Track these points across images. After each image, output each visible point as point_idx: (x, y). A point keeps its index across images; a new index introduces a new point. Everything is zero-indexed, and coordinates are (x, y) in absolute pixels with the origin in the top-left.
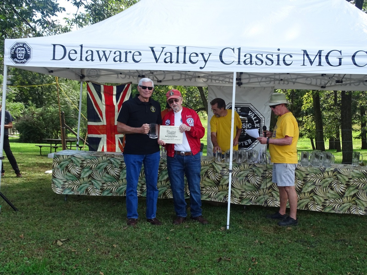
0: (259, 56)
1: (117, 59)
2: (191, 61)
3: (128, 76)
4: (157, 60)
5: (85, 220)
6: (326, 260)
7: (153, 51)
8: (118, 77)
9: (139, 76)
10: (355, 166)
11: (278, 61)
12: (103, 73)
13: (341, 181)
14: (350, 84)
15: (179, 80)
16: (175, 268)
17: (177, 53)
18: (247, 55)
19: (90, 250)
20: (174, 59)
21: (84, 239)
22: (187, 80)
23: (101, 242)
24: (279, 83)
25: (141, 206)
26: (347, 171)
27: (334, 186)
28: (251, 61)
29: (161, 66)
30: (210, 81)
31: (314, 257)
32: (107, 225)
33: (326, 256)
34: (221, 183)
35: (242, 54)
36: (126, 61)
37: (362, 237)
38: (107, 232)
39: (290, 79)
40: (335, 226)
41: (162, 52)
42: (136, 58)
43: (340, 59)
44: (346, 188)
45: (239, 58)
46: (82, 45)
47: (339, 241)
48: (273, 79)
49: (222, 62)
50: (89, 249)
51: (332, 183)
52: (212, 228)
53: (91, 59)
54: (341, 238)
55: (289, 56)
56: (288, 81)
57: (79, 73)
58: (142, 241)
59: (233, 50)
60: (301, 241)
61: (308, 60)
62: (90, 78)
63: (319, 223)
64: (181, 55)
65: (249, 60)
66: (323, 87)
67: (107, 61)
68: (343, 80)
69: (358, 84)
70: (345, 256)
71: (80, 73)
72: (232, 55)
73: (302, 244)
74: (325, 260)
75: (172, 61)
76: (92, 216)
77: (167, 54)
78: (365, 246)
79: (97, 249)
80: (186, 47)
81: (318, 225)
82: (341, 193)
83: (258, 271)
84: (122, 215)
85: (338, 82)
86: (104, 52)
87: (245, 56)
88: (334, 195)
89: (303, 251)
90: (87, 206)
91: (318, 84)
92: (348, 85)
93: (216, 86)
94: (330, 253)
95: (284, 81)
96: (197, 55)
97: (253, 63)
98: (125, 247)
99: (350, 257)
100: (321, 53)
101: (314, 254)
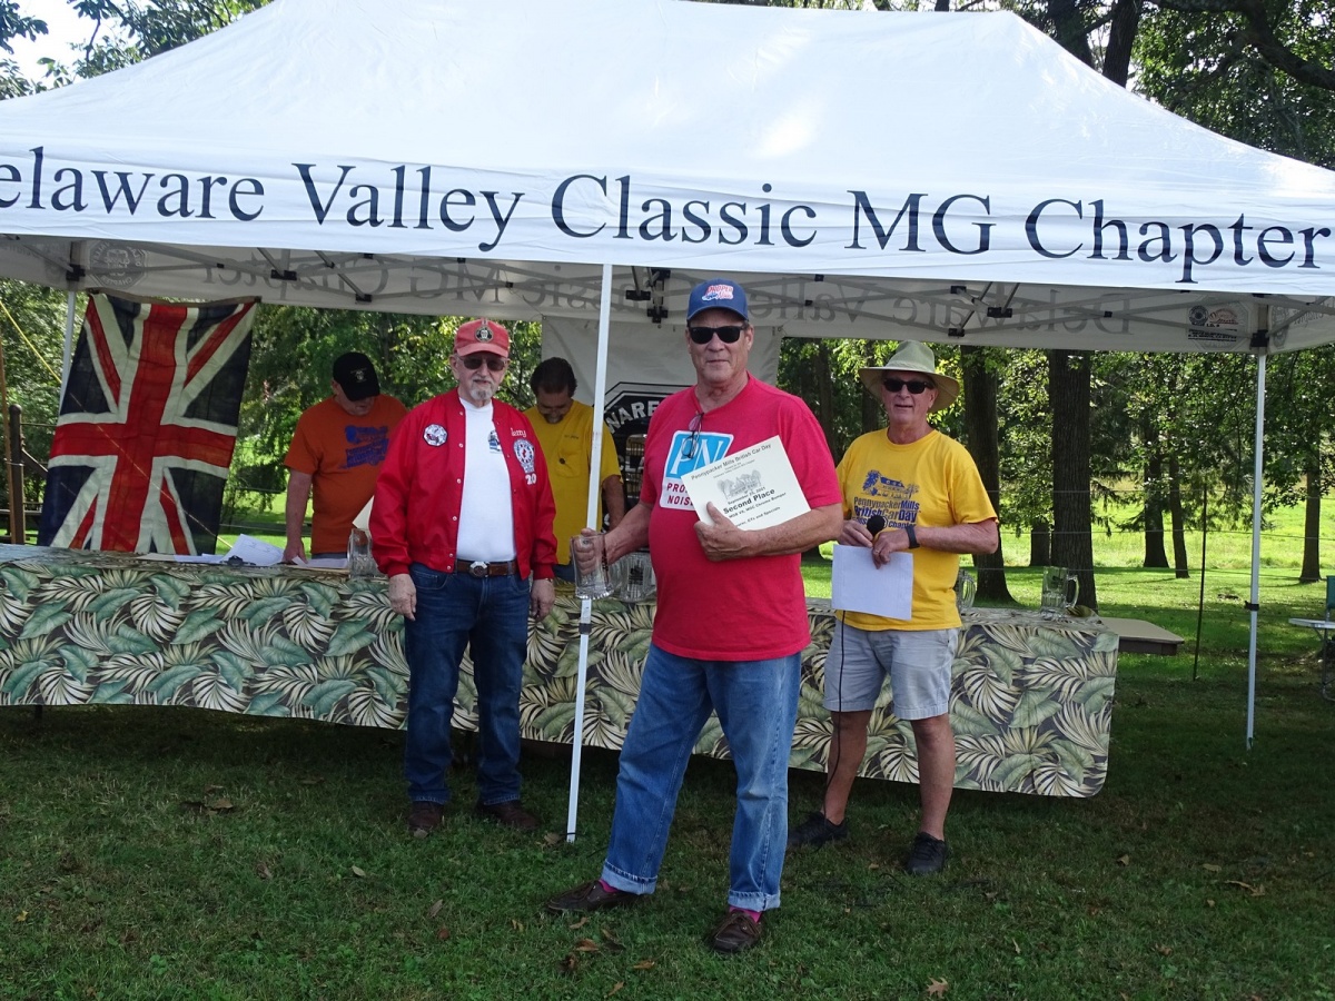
0: (696, 210)
1: (173, 204)
2: (446, 220)
3: (246, 277)
4: (321, 213)
5: (38, 804)
6: (904, 953)
7: (307, 180)
8: (209, 280)
9: (275, 275)
10: (1049, 615)
11: (763, 227)
12: (151, 260)
13: (998, 670)
14: (1051, 324)
15: (437, 294)
16: (342, 984)
17: (395, 190)
18: (652, 205)
19: (28, 916)
20: (386, 211)
21: (12, 876)
22: (466, 295)
23: (76, 888)
24: (800, 316)
25: (266, 755)
26: (1016, 633)
27: (973, 688)
28: (666, 228)
29: (338, 238)
30: (549, 301)
31: (861, 944)
32: (116, 825)
33: (908, 939)
34: (559, 672)
35: (635, 201)
36: (206, 213)
37: (1050, 875)
38: (110, 849)
39: (839, 301)
40: (966, 832)
41: (341, 183)
42: (241, 202)
43: (985, 228)
44: (1017, 697)
45: (624, 216)
46: (41, 148)
47: (967, 885)
48: (780, 301)
49: (562, 226)
50: (25, 913)
51: (966, 676)
52: (514, 837)
53: (72, 201)
54: (975, 874)
55: (804, 212)
56: (832, 310)
57: (61, 259)
58: (238, 882)
59: (603, 183)
60: (826, 886)
61: (872, 229)
62: (104, 278)
63: (909, 821)
64: (412, 198)
65: (659, 222)
66: (954, 333)
67: (132, 211)
68: (1013, 306)
69: (1078, 323)
70: (973, 940)
71: (68, 259)
72: (599, 204)
73: (831, 896)
74: (898, 954)
75: (379, 219)
76: (65, 792)
77: (359, 190)
78: (1053, 903)
79: (55, 911)
80: (429, 168)
81: (904, 829)
82: (997, 712)
83: (649, 993)
84: (187, 787)
85: (994, 312)
86: (123, 177)
87: (646, 207)
88: (974, 721)
89: (827, 921)
90: (60, 755)
91: (937, 323)
92: (1043, 328)
93: (572, 320)
94: (922, 931)
95: (818, 308)
96: (470, 199)
97: (672, 233)
98: (167, 906)
99: (990, 944)
100: (917, 204)
101: (863, 930)
